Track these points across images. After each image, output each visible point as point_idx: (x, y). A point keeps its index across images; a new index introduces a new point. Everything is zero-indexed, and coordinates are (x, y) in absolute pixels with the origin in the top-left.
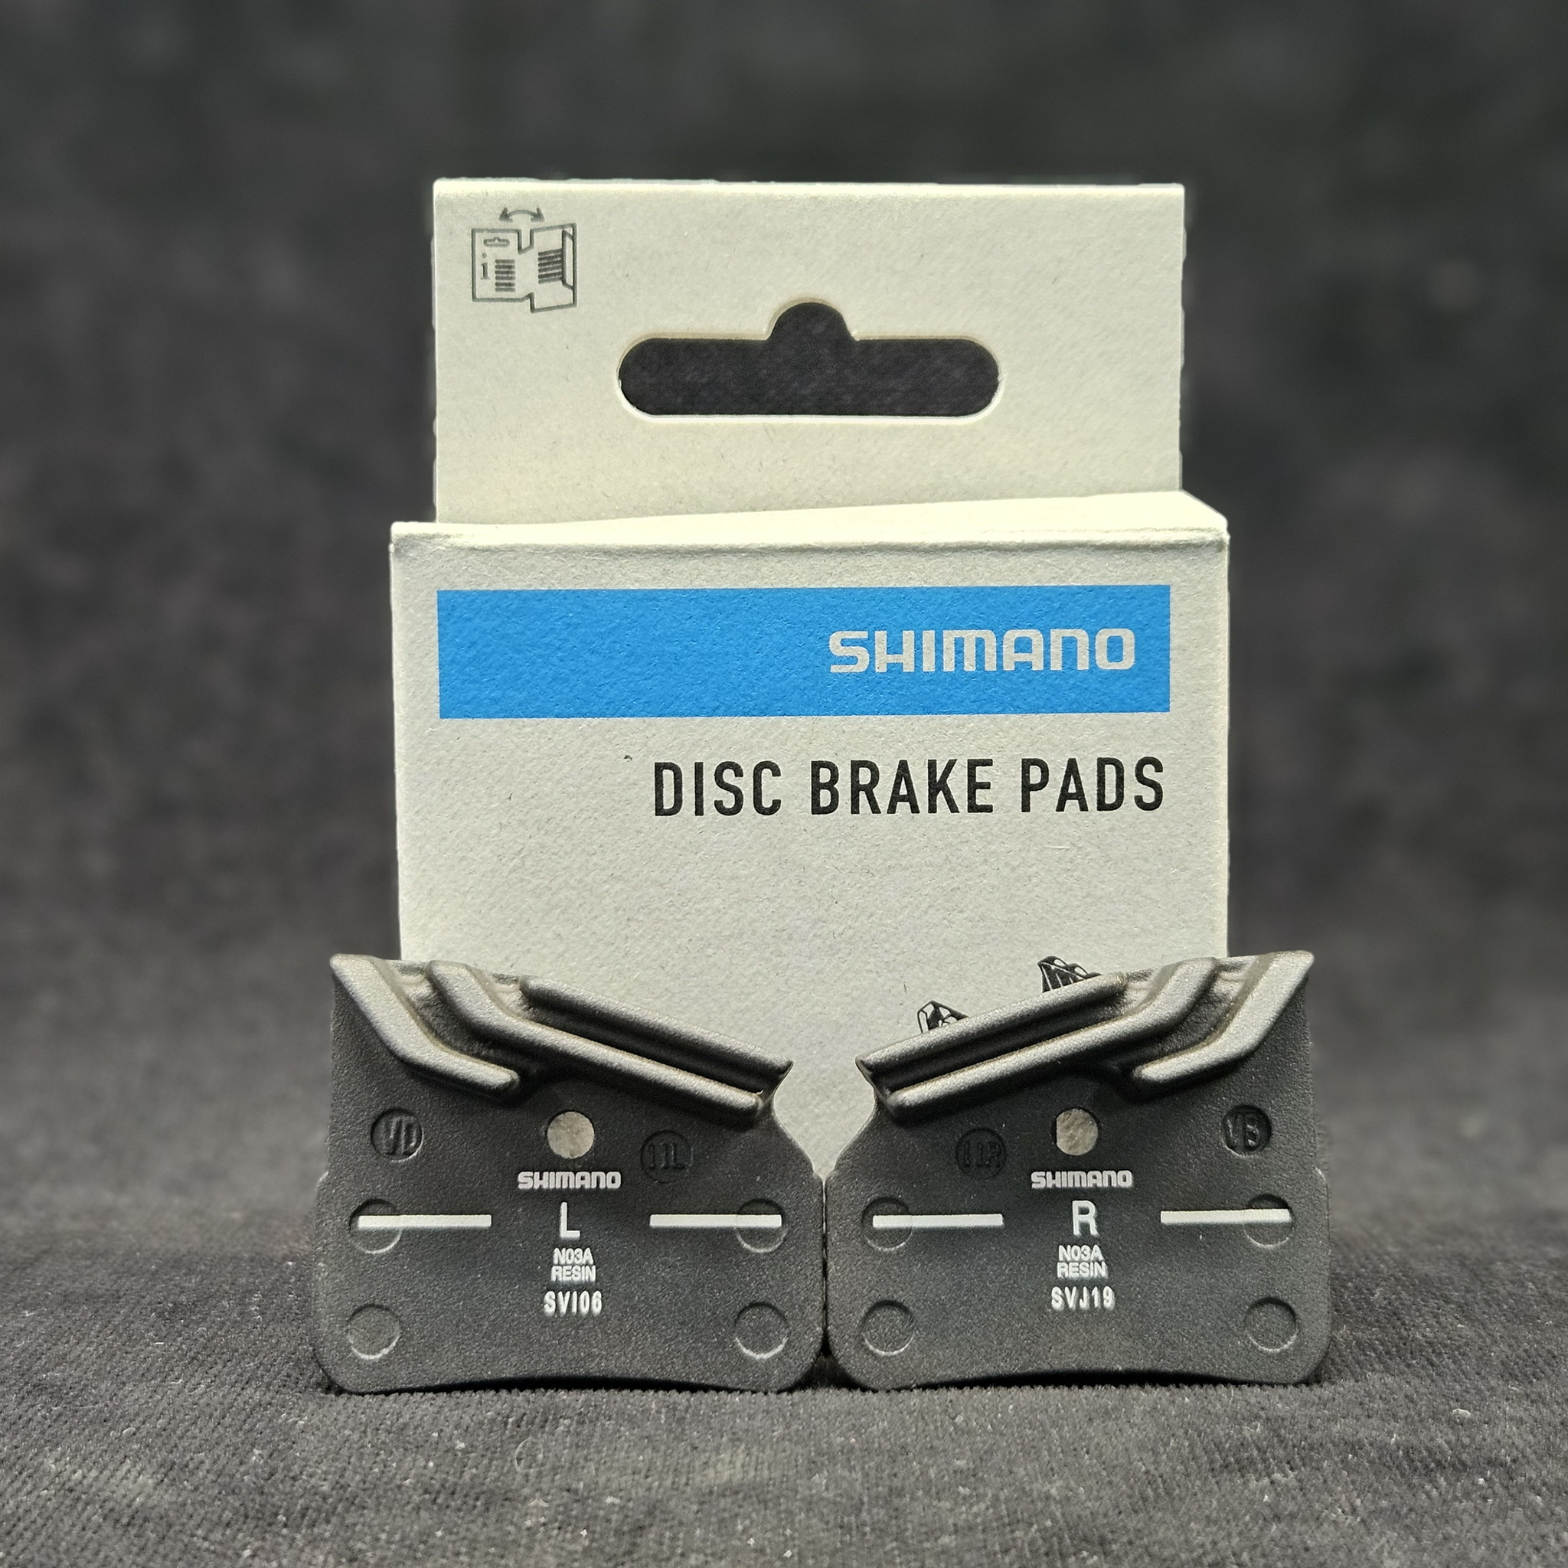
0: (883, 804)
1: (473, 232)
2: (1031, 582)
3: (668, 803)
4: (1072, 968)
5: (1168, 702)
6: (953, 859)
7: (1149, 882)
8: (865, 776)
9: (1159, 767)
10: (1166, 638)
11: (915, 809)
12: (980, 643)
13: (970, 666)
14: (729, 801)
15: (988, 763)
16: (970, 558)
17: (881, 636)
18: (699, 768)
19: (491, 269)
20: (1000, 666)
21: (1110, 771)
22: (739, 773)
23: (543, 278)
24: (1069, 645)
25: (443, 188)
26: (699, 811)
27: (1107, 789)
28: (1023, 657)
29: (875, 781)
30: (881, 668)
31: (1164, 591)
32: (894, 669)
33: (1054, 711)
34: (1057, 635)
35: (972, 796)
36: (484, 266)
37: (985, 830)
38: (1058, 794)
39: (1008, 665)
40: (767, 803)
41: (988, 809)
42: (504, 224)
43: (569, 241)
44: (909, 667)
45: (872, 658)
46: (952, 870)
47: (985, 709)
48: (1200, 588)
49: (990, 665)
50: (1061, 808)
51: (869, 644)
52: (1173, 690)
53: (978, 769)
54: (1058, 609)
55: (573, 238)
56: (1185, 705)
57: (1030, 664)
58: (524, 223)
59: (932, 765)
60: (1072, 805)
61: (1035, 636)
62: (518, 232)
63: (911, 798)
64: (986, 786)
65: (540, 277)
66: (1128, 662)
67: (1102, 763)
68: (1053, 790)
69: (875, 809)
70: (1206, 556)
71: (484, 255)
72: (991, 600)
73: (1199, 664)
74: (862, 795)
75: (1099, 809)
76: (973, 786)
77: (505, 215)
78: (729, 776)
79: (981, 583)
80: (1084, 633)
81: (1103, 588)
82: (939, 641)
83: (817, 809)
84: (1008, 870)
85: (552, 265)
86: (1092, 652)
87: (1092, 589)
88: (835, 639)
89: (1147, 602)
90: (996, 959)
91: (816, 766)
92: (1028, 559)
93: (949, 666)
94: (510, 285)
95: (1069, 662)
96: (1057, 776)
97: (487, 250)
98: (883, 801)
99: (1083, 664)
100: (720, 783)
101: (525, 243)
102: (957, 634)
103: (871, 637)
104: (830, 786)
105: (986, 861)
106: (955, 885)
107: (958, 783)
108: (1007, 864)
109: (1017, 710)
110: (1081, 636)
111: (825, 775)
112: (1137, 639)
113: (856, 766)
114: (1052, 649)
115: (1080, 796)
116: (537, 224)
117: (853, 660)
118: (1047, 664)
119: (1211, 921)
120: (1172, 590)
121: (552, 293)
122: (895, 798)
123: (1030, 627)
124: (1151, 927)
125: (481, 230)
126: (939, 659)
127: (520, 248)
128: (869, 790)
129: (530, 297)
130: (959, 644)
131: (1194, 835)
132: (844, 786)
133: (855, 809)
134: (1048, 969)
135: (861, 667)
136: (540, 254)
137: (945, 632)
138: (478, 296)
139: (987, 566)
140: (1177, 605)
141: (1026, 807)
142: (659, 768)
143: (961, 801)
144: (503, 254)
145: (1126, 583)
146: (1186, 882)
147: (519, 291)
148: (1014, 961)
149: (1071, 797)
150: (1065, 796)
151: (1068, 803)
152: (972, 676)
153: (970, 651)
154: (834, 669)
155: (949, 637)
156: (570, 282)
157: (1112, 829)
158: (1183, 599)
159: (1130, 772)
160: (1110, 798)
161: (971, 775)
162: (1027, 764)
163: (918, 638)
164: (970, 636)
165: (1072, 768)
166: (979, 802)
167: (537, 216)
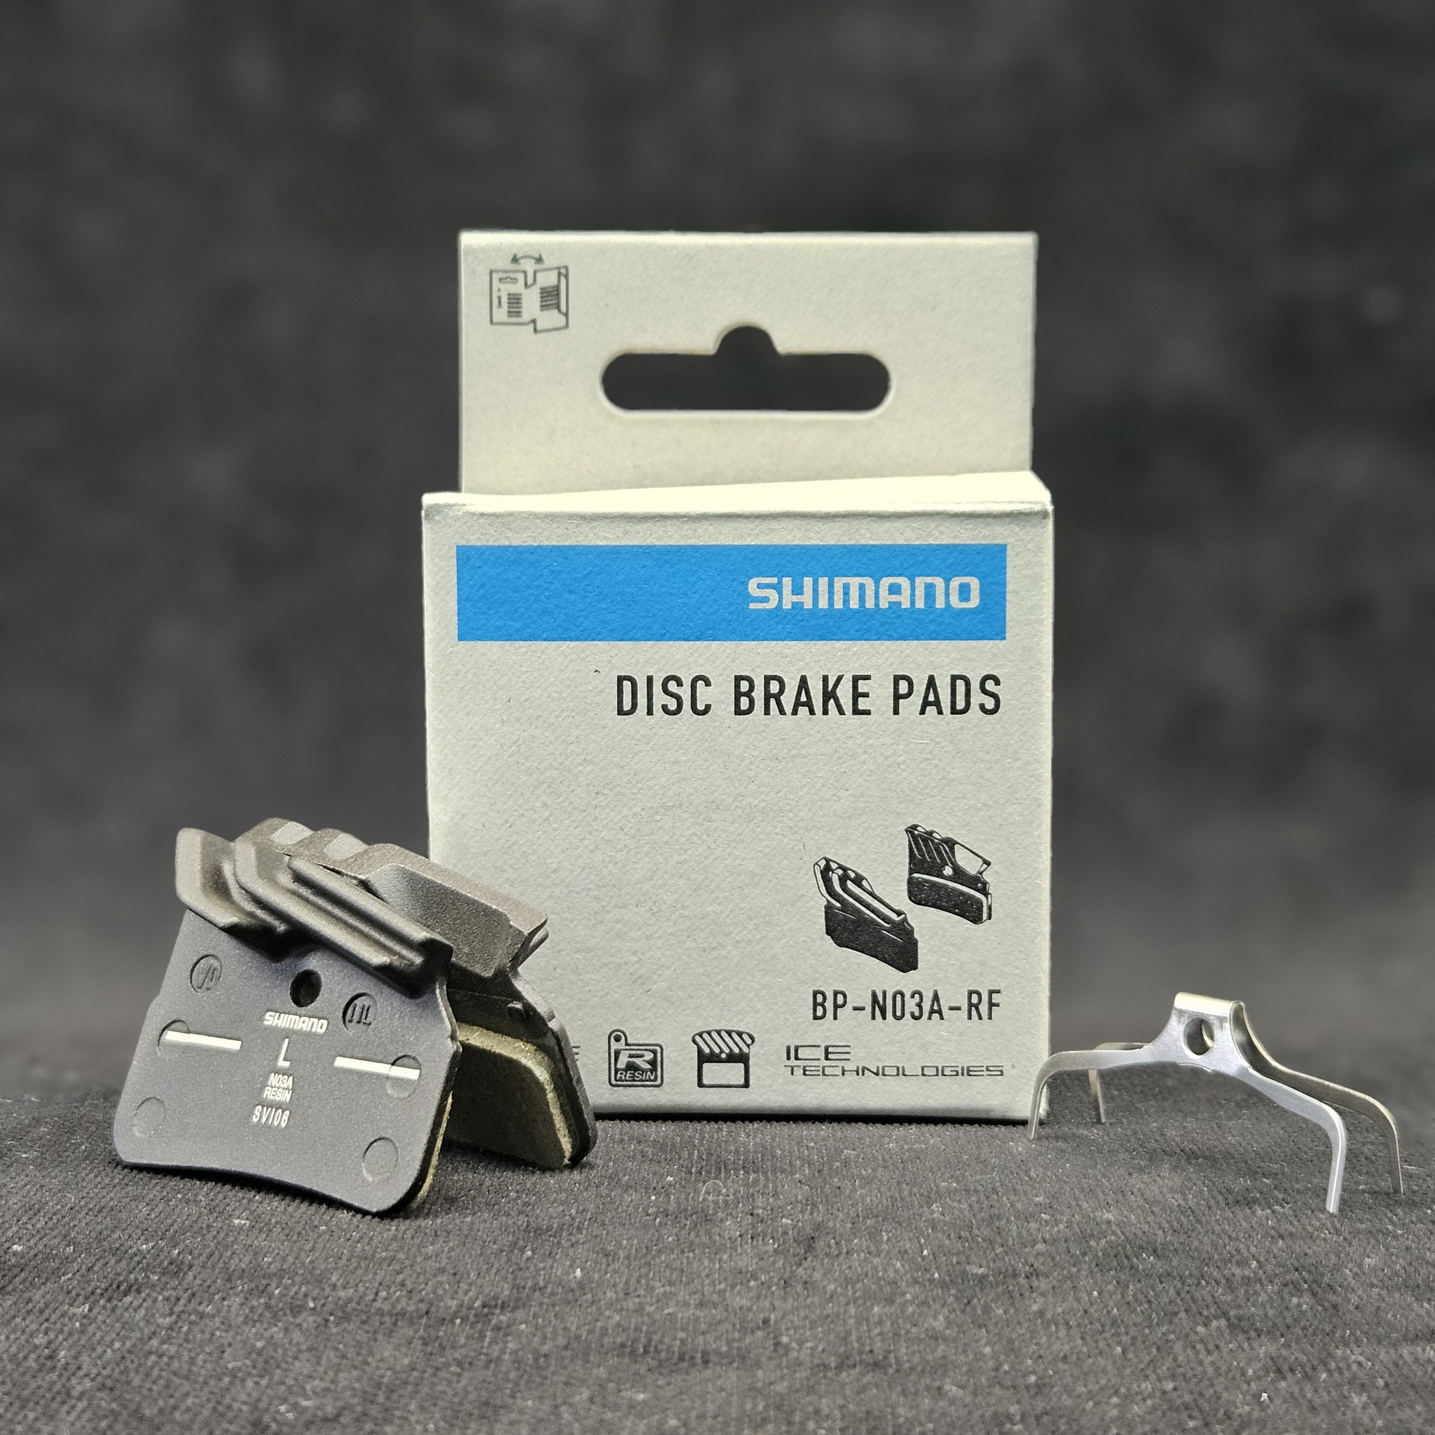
0: (788, 708)
1: (491, 272)
2: (901, 541)
3: (627, 706)
4: (931, 833)
5: (1005, 632)
6: (841, 750)
7: (989, 769)
8: (774, 687)
9: (997, 682)
10: (1004, 584)
11: (812, 712)
12: (862, 587)
13: (854, 604)
14: (673, 705)
15: (867, 678)
16: (855, 523)
17: (787, 581)
18: (650, 680)
19: (505, 300)
20: (877, 604)
21: (960, 685)
22: (680, 683)
23: (544, 307)
24: (930, 589)
25: (469, 240)
26: (650, 712)
27: (958, 698)
28: (894, 598)
29: (782, 690)
30: (787, 605)
31: (1002, 549)
32: (797, 606)
33: (918, 639)
34: (920, 582)
35: (855, 703)
36: (499, 298)
37: (866, 728)
38: (921, 701)
39: (884, 605)
40: (701, 707)
41: (867, 712)
42: (514, 267)
43: (563, 280)
44: (808, 605)
45: (781, 598)
46: (839, 758)
47: (866, 637)
48: (1029, 546)
49: (870, 604)
50: (923, 712)
51: (778, 588)
52: (1009, 624)
53: (860, 682)
54: (921, 562)
55: (566, 277)
56: (1018, 634)
57: (900, 604)
58: (529, 266)
59: (825, 679)
60: (931, 710)
61: (904, 582)
62: (525, 273)
63: (809, 704)
64: (866, 695)
65: (542, 306)
66: (974, 602)
67: (954, 679)
68: (917, 699)
69: (782, 712)
70: (1035, 522)
71: (499, 290)
72: (872, 555)
73: (1029, 605)
74: (773, 701)
75: (952, 713)
76: (857, 695)
77: (515, 260)
78: (672, 686)
79: (863, 542)
80: (941, 580)
81: (955, 546)
82: (831, 585)
83: (738, 712)
84: (882, 758)
85: (551, 298)
86: (947, 595)
87: (947, 547)
88: (753, 584)
89: (989, 557)
90: (873, 826)
91: (738, 679)
92: (899, 524)
93: (839, 605)
94: (519, 312)
95: (930, 602)
96: (920, 688)
97: (502, 286)
98: (788, 705)
99: (940, 604)
100: (666, 691)
101: (530, 281)
102: (845, 580)
103: (780, 582)
104: (748, 694)
105: (866, 752)
106: (843, 770)
107: (845, 693)
108: (882, 755)
109: (890, 638)
110: (939, 582)
111: (744, 686)
112: (981, 585)
113: (768, 679)
114: (917, 592)
115: (937, 703)
116: (538, 267)
117: (766, 600)
118: (913, 603)
119: (1037, 799)
120: (1008, 547)
121: (550, 318)
122: (798, 704)
123: (900, 575)
124: (991, 803)
125: (497, 271)
126: (831, 600)
127: (526, 284)
128: (777, 697)
129: (534, 321)
130: (846, 588)
131: (1025, 733)
132: (759, 694)
133: (767, 712)
134: (912, 834)
135: (772, 605)
136: (541, 289)
137: (836, 579)
138: (494, 320)
139: (868, 529)
140: (1012, 561)
141: (896, 712)
142: (620, 680)
143: (848, 706)
144: (513, 289)
145: (972, 542)
146: (1018, 769)
147: (526, 317)
148: (887, 827)
149: (931, 704)
150: (926, 703)
151: (928, 708)
152: (855, 612)
153: (854, 593)
154: (752, 606)
155: (839, 583)
156: (563, 308)
157: (962, 729)
158: (1017, 555)
159: (975, 686)
160: (961, 705)
161: (855, 687)
162: (897, 679)
163: (815, 583)
164: (854, 582)
165: (931, 682)
166: (861, 707)
167: (539, 260)
